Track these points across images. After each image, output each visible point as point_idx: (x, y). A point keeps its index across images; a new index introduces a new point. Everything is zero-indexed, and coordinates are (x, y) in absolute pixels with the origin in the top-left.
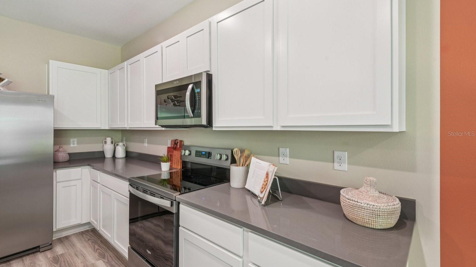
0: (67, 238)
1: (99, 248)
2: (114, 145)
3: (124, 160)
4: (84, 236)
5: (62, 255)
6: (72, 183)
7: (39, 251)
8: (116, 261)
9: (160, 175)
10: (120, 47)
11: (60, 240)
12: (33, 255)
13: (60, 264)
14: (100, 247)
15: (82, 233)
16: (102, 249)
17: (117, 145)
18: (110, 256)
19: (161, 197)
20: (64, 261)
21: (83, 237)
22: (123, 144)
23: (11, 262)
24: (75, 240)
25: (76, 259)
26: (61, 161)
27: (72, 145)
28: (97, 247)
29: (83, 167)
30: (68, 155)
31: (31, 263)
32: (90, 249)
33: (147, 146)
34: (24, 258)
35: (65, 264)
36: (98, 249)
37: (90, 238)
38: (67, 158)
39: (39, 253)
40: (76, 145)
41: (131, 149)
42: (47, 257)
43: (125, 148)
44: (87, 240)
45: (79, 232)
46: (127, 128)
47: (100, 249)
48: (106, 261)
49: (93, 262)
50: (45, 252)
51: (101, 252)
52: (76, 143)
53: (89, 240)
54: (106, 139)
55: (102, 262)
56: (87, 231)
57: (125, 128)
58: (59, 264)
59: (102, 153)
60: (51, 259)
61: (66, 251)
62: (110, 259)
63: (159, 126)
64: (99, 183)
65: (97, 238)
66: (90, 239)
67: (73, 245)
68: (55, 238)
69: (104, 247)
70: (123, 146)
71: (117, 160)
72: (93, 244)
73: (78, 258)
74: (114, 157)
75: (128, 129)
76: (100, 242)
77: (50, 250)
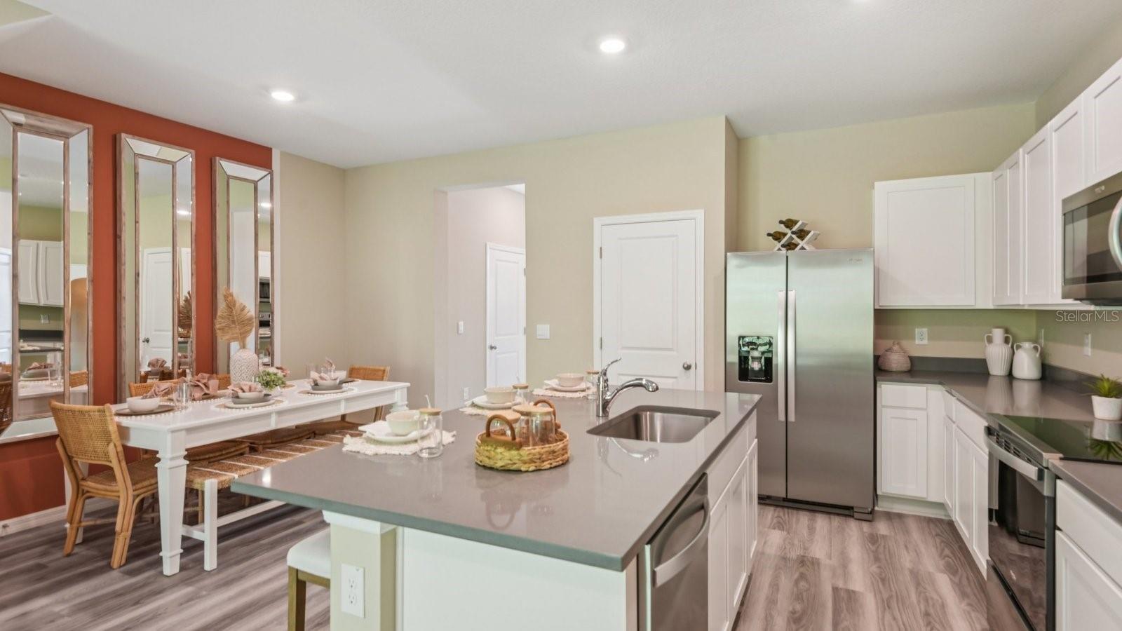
0: (900, 516)
1: (951, 555)
2: (1012, 347)
3: (1036, 386)
4: (932, 526)
5: (884, 537)
6: (909, 414)
7: (853, 517)
8: (976, 591)
9: (1090, 425)
10: (1033, 103)
11: (889, 516)
12: (844, 518)
13: (878, 547)
14: (954, 556)
15: (930, 520)
16: (956, 559)
17: (1019, 347)
18: (968, 579)
19: (1028, 459)
20: (884, 546)
21: (929, 527)
22: (1032, 346)
23: (817, 514)
24: (913, 526)
25: (904, 552)
26: (894, 370)
27: (917, 342)
28: (947, 552)
29: (930, 386)
30: (908, 359)
31: (839, 527)
32: (933, 550)
33: (1090, 354)
34: (832, 517)
35: (884, 551)
36: (948, 557)
37: (940, 533)
38: (906, 365)
39: (852, 519)
40: (925, 342)
41: (1056, 361)
42: (861, 529)
43: (1038, 355)
44: (934, 533)
45: (925, 517)
46: (1023, 305)
47: (953, 558)
48: (957, 580)
49: (931, 569)
50: (860, 522)
51: (953, 563)
52: (926, 336)
53: (936, 535)
54: (991, 333)
55: (948, 579)
56: (940, 521)
57: (1019, 305)
58: (876, 546)
59: (983, 363)
60: (867, 535)
61: (893, 534)
62: (965, 582)
63: (1076, 299)
64: (954, 422)
65: (954, 539)
66: (939, 535)
67: (907, 532)
68: (881, 509)
69: (962, 558)
70: (1034, 351)
71: (1015, 383)
72: (942, 544)
73: (908, 552)
74: (1010, 376)
75: (1026, 308)
76: (957, 547)
77: (868, 523)
